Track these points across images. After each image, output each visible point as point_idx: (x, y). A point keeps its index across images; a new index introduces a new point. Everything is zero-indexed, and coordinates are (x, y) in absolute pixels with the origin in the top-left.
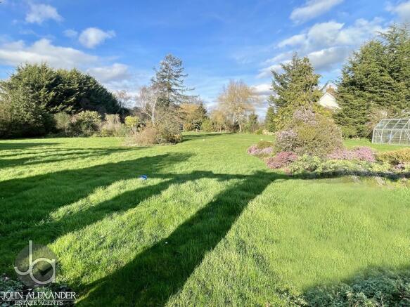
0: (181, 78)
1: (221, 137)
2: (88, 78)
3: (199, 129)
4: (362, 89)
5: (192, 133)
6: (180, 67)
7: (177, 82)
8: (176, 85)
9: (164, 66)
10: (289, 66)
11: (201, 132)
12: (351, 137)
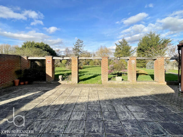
0: (83, 47)
1: (97, 67)
2: (47, 45)
3: (88, 64)
4: (143, 51)
5: (86, 66)
6: (82, 43)
7: (81, 48)
8: (81, 49)
9: (77, 43)
10: (121, 42)
11: (89, 66)
12: (141, 67)
